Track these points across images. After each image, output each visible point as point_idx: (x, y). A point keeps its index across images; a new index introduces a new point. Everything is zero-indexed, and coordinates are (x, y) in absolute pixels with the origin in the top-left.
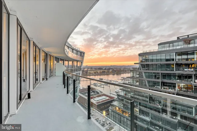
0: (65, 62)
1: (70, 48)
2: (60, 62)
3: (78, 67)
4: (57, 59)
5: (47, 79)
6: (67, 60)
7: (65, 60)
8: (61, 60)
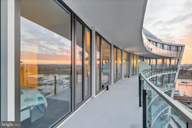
0: (152, 60)
1: (159, 43)
2: (145, 60)
3: (173, 66)
4: (142, 58)
5: (129, 76)
6: (154, 58)
7: (152, 58)
8: (147, 58)
